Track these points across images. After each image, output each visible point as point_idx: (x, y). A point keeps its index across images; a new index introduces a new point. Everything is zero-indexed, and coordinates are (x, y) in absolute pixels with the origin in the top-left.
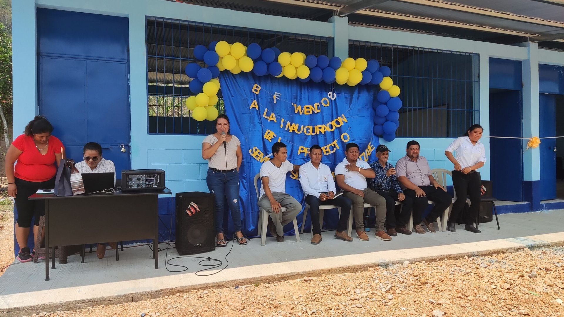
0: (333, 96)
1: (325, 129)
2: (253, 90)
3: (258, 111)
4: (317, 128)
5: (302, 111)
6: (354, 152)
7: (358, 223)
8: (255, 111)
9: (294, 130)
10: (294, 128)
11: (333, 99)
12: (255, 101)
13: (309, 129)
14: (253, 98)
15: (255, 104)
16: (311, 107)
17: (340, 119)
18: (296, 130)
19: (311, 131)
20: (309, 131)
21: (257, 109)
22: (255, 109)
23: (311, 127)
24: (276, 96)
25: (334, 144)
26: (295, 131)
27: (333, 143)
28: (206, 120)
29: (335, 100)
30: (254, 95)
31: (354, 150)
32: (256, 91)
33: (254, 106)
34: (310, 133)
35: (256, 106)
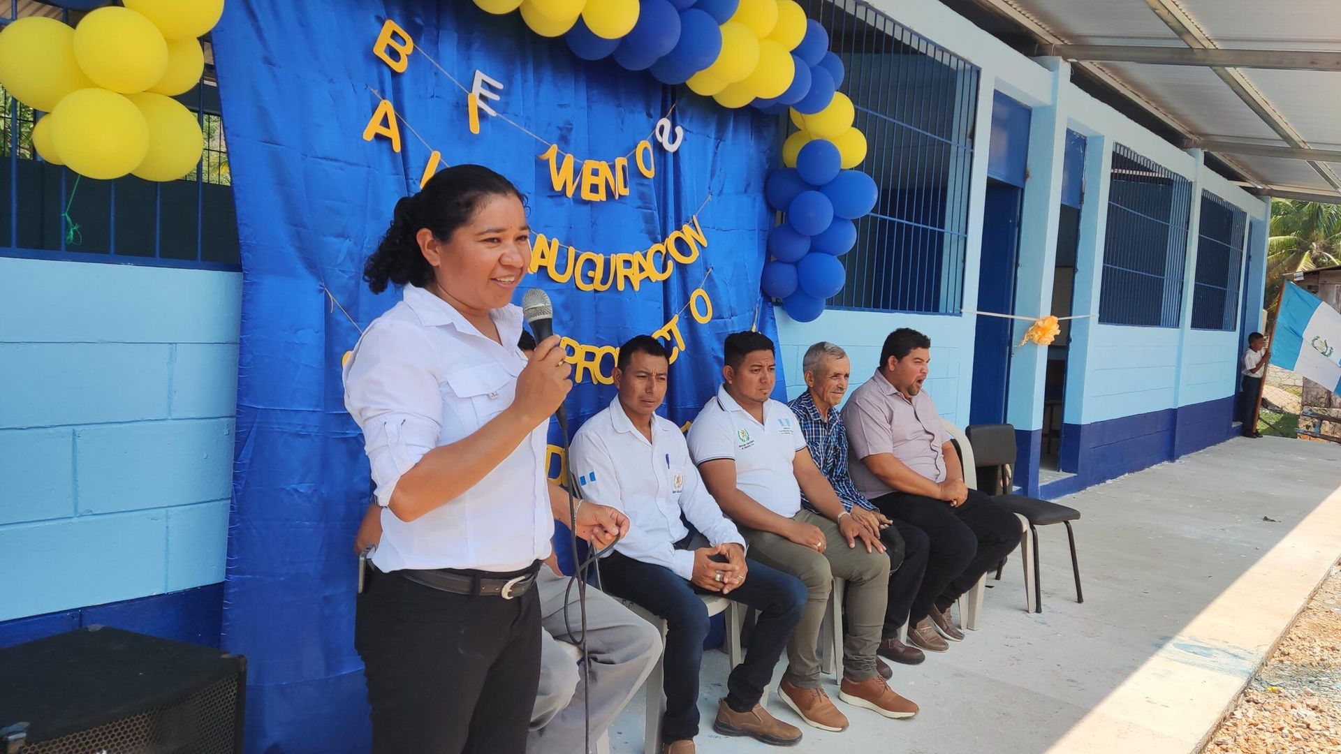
0: (673, 137)
1: (642, 269)
2: (380, 51)
3: (400, 158)
4: (617, 260)
5: (573, 183)
6: (766, 368)
7: (805, 660)
8: (386, 158)
9: (543, 262)
10: (543, 256)
11: (671, 148)
12: (386, 107)
13: (590, 264)
14: (378, 86)
15: (385, 122)
16: (603, 167)
17: (688, 233)
18: (551, 262)
19: (598, 274)
20: (591, 274)
21: (397, 147)
22: (385, 145)
23: (599, 259)
24: (482, 97)
25: (670, 332)
26: (546, 267)
27: (668, 327)
28: (130, 180)
29: (676, 154)
30: (381, 76)
31: (764, 363)
32: (394, 54)
33: (384, 131)
34: (592, 280)
35: (393, 133)
